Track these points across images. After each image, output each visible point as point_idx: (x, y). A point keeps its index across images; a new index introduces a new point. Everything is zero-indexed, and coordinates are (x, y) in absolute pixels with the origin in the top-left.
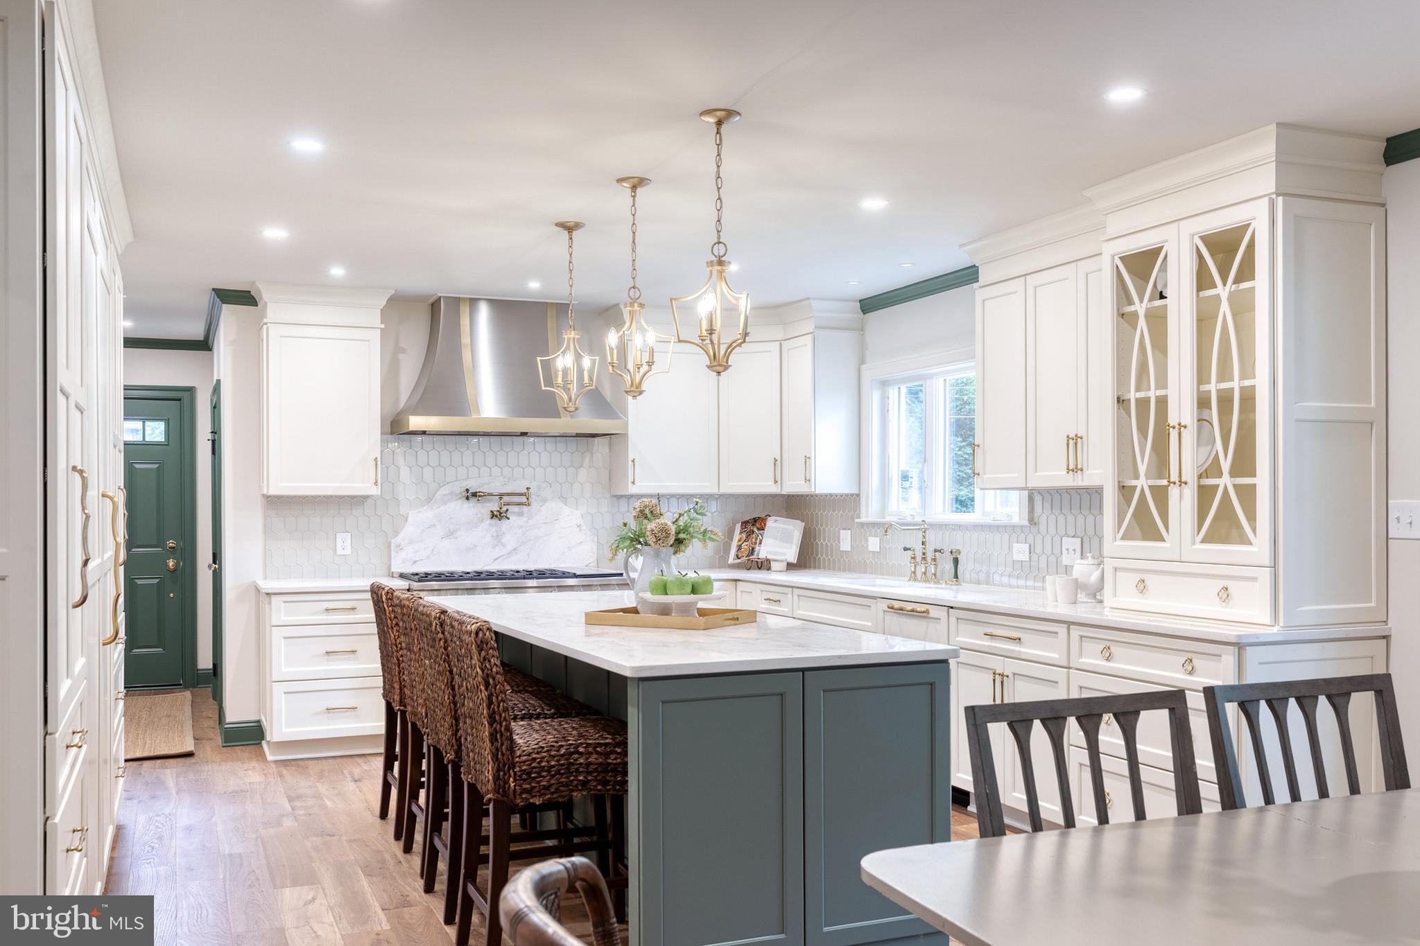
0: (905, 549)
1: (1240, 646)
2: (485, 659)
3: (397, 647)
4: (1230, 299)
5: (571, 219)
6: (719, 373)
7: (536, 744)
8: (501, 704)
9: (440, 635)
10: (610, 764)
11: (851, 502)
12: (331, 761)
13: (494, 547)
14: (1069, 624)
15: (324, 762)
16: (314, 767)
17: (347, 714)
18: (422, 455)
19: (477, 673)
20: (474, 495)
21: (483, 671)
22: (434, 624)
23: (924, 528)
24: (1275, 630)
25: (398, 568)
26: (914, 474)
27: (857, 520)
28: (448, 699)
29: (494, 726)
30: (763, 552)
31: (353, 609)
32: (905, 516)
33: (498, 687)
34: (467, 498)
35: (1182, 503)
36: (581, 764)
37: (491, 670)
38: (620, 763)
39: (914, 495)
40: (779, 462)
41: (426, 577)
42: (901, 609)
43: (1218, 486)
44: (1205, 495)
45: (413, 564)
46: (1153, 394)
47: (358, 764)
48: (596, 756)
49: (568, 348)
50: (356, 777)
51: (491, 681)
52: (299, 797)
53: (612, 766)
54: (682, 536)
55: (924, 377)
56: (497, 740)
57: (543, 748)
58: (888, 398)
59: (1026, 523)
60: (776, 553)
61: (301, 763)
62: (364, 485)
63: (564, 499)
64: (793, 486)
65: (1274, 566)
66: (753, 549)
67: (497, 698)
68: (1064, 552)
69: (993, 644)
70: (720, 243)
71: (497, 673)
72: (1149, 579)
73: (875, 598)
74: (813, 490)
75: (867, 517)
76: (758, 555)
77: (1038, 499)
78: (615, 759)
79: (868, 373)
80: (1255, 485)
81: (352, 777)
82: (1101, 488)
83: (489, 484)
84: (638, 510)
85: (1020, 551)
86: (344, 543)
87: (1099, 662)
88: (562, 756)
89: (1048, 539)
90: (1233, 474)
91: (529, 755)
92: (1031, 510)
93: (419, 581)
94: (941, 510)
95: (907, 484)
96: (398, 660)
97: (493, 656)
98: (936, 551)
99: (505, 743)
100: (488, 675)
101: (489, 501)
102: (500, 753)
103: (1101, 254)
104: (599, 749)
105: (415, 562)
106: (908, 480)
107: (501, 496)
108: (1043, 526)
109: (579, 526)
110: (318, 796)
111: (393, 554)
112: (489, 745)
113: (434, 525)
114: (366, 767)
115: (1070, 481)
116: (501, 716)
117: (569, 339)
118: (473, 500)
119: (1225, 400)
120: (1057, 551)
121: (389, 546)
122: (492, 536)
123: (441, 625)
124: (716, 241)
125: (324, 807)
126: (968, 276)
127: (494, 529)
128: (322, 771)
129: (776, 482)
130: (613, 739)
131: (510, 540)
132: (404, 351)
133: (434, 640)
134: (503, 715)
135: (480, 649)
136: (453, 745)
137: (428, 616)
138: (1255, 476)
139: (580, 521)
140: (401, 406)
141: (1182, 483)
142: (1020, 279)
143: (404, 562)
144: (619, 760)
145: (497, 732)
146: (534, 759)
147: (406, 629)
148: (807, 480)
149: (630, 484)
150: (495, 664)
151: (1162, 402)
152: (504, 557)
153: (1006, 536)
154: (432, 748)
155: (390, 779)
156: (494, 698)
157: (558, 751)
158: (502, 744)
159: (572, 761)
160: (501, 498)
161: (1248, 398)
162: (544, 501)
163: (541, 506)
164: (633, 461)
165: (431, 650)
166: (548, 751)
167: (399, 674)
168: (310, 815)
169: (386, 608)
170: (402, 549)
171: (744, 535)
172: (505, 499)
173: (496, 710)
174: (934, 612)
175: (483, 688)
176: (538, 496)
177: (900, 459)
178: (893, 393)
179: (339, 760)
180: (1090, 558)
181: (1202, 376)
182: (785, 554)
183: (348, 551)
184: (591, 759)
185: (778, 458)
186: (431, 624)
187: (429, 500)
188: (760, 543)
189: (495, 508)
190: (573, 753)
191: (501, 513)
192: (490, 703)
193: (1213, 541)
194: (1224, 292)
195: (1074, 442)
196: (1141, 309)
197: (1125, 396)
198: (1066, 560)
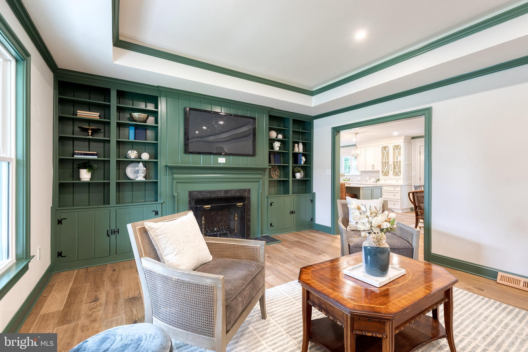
1: (401, 186)
24: (403, 184)
35: (391, 173)
43: (396, 170)
44: (394, 172)
46: (387, 161)
59: (361, 175)
65: (403, 178)
72: (386, 180)
77: (362, 172)
80: (401, 170)
82: (379, 171)
89: (364, 177)
90: (398, 169)
92: (361, 173)
103: (379, 146)
108: (363, 175)
115: (372, 170)
119: (397, 162)
141: (391, 170)
142: (365, 147)
151: (388, 162)
153: (357, 177)
161: (400, 162)
180: (374, 178)
181: (394, 159)
193: (395, 176)
194: (397, 151)
195: (373, 166)
196: (385, 152)
197: (383, 161)
198: (367, 179)
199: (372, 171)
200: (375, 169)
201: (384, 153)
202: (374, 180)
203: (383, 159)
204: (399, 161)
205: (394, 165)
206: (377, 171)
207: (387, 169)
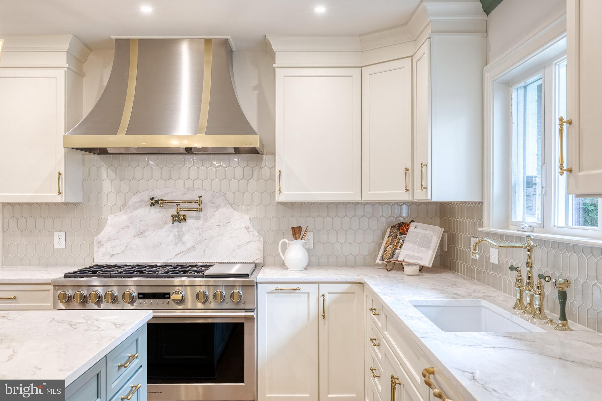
0: (511, 268)
11: (478, 210)
13: (176, 244)
20: (157, 202)
23: (531, 246)
25: (99, 260)
27: (482, 229)
30: (402, 255)
31: (13, 298)
32: (523, 227)
34: (153, 205)
39: (536, 204)
40: (410, 172)
45: (111, 257)
60: (412, 257)
62: (52, 194)
63: (235, 206)
66: (394, 251)
74: (430, 198)
75: (489, 226)
76: (397, 257)
86: (60, 240)
95: (531, 191)
101: (169, 207)
105: (112, 255)
106: (532, 187)
107: (178, 203)
109: (247, 228)
111: (96, 249)
113: (128, 227)
118: (157, 206)
121: (93, 242)
122: (175, 235)
127: (176, 230)
129: (407, 190)
131: (189, 239)
139: (248, 224)
143: (104, 255)
148: (424, 188)
149: (277, 193)
152: (184, 253)
160: (178, 205)
162: (218, 207)
163: (215, 212)
164: (279, 172)
170: (102, 245)
171: (390, 238)
172: (183, 205)
176: (213, 203)
182: (421, 259)
183: (63, 246)
185: (409, 167)
187: (124, 205)
188: (401, 247)
189: (174, 212)
191: (179, 217)
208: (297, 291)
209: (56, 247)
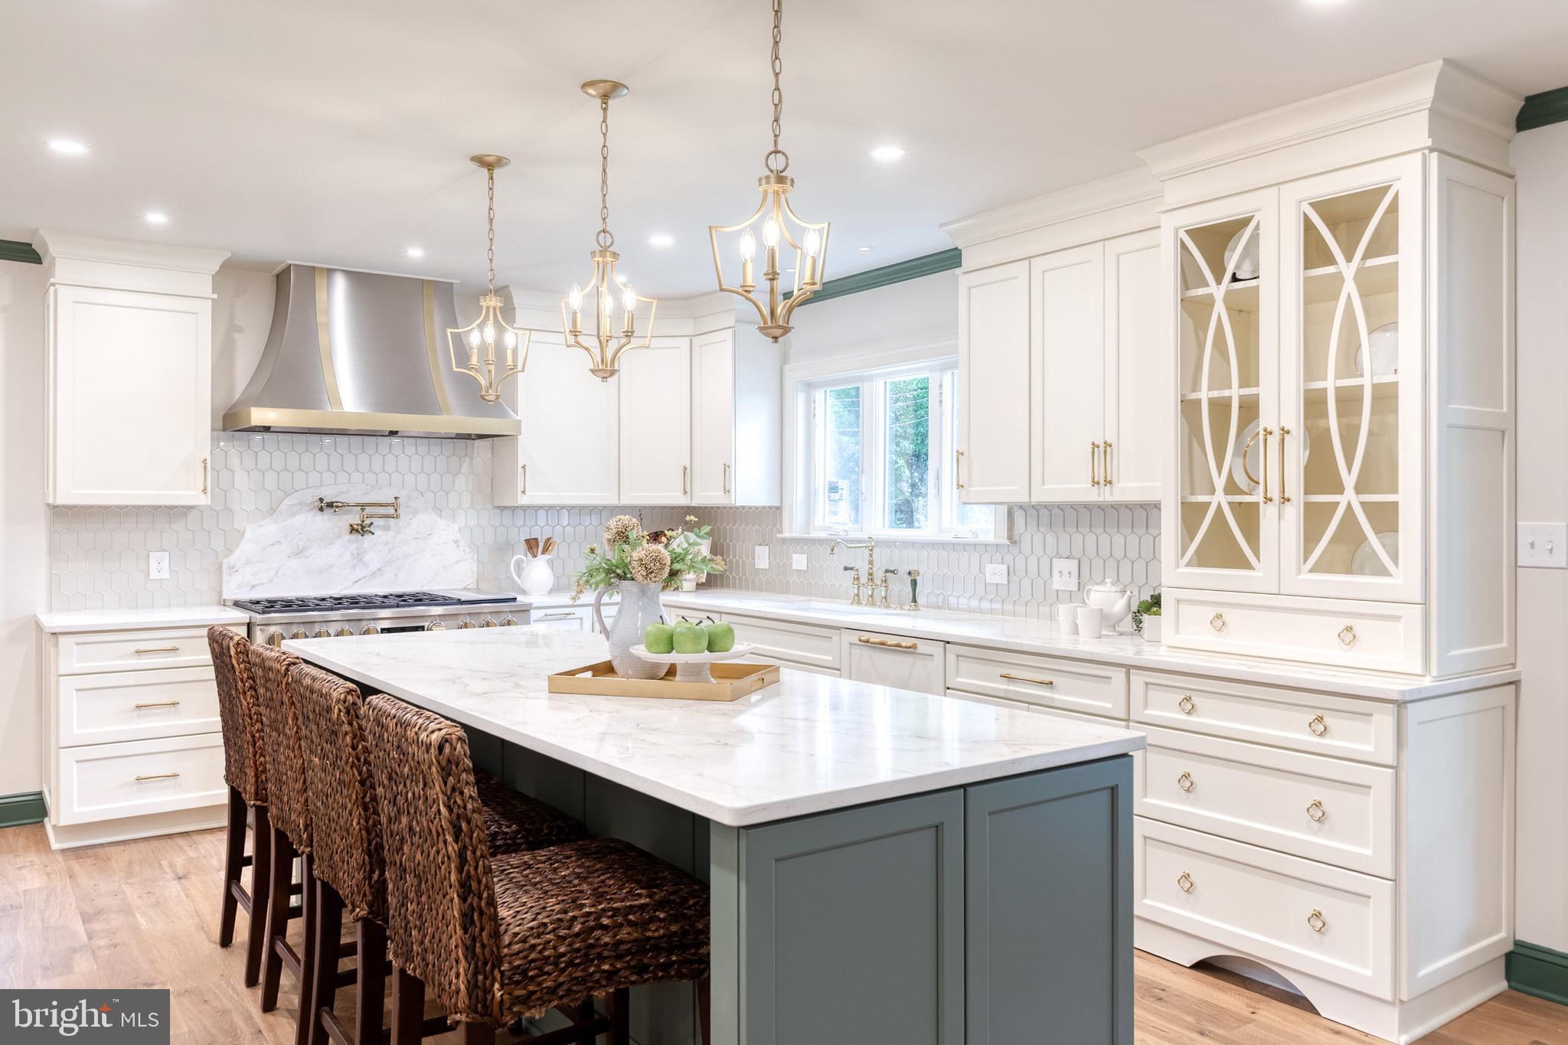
0: (846, 569)
1: (1400, 705)
2: (454, 789)
3: (251, 719)
4: (1357, 278)
5: (492, 151)
6: (776, 338)
7: (534, 920)
8: (481, 863)
9: (346, 727)
10: (650, 938)
11: (772, 515)
12: (143, 846)
13: (354, 567)
14: (1128, 668)
15: (133, 847)
16: (120, 857)
17: (165, 783)
18: (263, 456)
19: (439, 811)
20: (330, 505)
21: (450, 810)
22: (336, 711)
23: (871, 546)
24: (1427, 682)
25: (232, 593)
26: (843, 484)
27: (779, 536)
28: (359, 823)
29: (469, 900)
31: (175, 650)
32: (838, 531)
33: (475, 835)
34: (321, 509)
35: (1281, 525)
36: (606, 944)
37: (465, 808)
38: (664, 936)
39: (844, 508)
40: (688, 471)
41: (271, 605)
42: (882, 644)
43: (1338, 503)
44: (1315, 518)
45: (251, 589)
46: (1235, 393)
47: (181, 848)
48: (629, 929)
49: (487, 318)
50: (180, 873)
51: (464, 825)
52: (98, 913)
53: (652, 942)
54: (677, 566)
55: (862, 379)
56: (473, 922)
57: (545, 925)
58: (814, 402)
59: (1007, 542)
61: (101, 851)
62: (190, 493)
63: (439, 511)
64: (706, 496)
65: (1425, 603)
67: (474, 852)
68: (1056, 574)
69: (1012, 688)
70: (776, 152)
71: (474, 811)
72: (1229, 614)
73: (838, 628)
74: (733, 502)
75: (790, 532)
77: (1019, 516)
78: (656, 930)
79: (792, 374)
80: (1395, 504)
81: (175, 872)
82: (1157, 506)
83: (349, 491)
84: (615, 531)
85: (995, 573)
86: (160, 566)
87: (1179, 717)
88: (577, 935)
89: (1033, 561)
90: (1359, 489)
91: (524, 941)
92: (1011, 527)
93: (264, 613)
94: (878, 523)
96: (253, 736)
97: (467, 783)
98: (887, 571)
99: (487, 928)
100: (459, 816)
101: (348, 513)
102: (478, 945)
103: (1159, 227)
104: (631, 917)
105: (254, 587)
106: (837, 492)
107: (363, 506)
108: (1026, 546)
109: (456, 542)
110: (127, 910)
111: (225, 577)
112: (459, 932)
113: (279, 542)
114: (192, 853)
115: (1093, 496)
116: (479, 882)
117: (488, 308)
118: (328, 511)
119: (1349, 400)
120: (1045, 572)
121: (220, 567)
122: (352, 554)
123: (348, 712)
124: (772, 149)
125: (135, 929)
126: (949, 259)
127: (353, 547)
128: (130, 863)
129: (685, 492)
130: (650, 896)
131: (373, 560)
132: (240, 330)
133: (335, 733)
134: (484, 880)
135: (446, 772)
136: (365, 895)
137: (327, 696)
138: (1396, 492)
139: (457, 536)
140: (235, 400)
141: (1286, 501)
142: (1024, 261)
143: (239, 587)
144: (662, 932)
145: (473, 910)
146: (534, 947)
147: (272, 699)
148: (727, 491)
149: (519, 494)
150: (471, 797)
152: (367, 578)
153: (975, 557)
154: (318, 883)
155: (235, 892)
156: (469, 853)
157: (569, 928)
158: (482, 929)
159: (591, 941)
160: (362, 510)
161: (1386, 397)
162: (416, 512)
163: (411, 519)
164: (524, 467)
165: (327, 747)
166: (554, 930)
167: (255, 756)
168: (115, 946)
169: (236, 665)
170: (237, 571)
172: (368, 510)
173: (472, 872)
174: (923, 647)
175: (449, 839)
176: (408, 507)
177: (826, 468)
178: (819, 396)
179: (154, 844)
180: (1108, 584)
181: (1312, 369)
183: (166, 574)
184: (623, 934)
185: (688, 466)
186: (329, 710)
187: (273, 511)
189: (356, 520)
190: (593, 929)
191: (363, 528)
192: (462, 860)
193: (1329, 570)
194: (1348, 270)
195: (1102, 450)
196: (1218, 291)
197: (1194, 396)
198: (1057, 583)
199: (1088, 507)
200: (1127, 489)
201: (1208, 302)
202: (1119, 605)
203: (1190, 374)
204: (1375, 387)
205: (1318, 443)
206: (1129, 506)
207: (1241, 480)
208: (569, 616)
209: (152, 577)
